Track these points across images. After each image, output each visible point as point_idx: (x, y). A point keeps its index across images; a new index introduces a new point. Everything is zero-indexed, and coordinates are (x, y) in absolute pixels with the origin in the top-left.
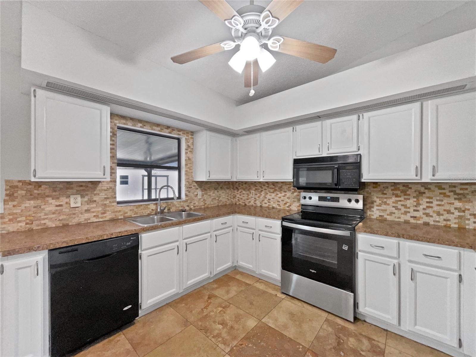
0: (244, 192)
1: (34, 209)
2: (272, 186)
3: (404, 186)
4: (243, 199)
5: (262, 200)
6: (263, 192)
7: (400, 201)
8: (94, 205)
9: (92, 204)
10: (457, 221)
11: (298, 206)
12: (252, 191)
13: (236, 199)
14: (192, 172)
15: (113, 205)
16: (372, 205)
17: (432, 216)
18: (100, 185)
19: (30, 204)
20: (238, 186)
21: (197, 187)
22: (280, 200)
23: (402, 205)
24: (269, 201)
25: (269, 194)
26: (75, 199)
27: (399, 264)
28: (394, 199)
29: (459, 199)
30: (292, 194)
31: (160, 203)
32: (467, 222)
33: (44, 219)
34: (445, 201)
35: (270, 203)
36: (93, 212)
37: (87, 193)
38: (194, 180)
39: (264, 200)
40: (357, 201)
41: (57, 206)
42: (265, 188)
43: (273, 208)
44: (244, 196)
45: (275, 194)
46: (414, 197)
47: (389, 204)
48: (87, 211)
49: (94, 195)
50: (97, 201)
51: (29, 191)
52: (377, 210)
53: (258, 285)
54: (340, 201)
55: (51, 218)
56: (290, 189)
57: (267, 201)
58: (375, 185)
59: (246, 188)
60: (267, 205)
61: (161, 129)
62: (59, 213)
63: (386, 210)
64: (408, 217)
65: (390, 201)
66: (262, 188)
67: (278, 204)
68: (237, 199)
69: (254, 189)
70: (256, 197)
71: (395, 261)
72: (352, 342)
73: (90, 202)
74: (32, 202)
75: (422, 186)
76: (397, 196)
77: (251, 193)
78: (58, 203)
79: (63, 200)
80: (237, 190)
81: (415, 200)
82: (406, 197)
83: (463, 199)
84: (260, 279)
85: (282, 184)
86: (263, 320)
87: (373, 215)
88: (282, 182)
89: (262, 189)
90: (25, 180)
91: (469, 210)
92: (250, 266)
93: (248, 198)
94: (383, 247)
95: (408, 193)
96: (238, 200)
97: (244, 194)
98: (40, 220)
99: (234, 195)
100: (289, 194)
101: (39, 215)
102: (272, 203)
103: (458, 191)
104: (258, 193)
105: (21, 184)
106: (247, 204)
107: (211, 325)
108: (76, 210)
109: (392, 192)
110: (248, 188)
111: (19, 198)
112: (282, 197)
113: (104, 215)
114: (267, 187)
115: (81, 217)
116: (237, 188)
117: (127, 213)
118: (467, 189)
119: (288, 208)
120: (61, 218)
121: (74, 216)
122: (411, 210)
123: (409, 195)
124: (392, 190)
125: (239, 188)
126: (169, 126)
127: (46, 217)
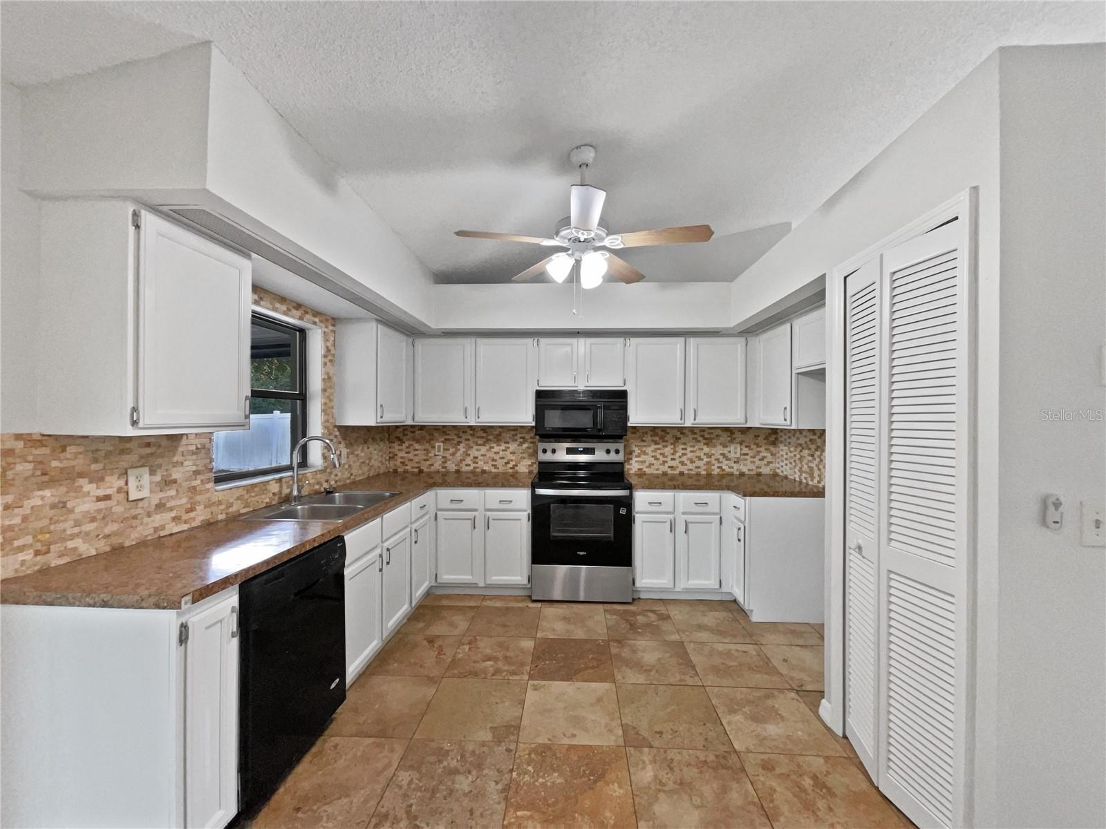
0: (417, 446)
1: (53, 511)
2: (481, 434)
3: (662, 431)
4: (414, 461)
5: (461, 460)
6: (462, 445)
7: (659, 449)
8: (173, 492)
9: (169, 490)
10: (705, 467)
11: (529, 466)
12: (437, 444)
13: (397, 460)
14: (333, 407)
15: (208, 489)
16: (630, 456)
17: (686, 465)
18: (184, 441)
19: (42, 498)
20: (401, 435)
21: (340, 438)
22: (496, 457)
23: (661, 454)
24: (475, 460)
25: (475, 447)
26: (138, 478)
27: (675, 519)
28: (653, 447)
29: (707, 444)
30: (518, 445)
31: (298, 475)
32: (713, 467)
33: (73, 537)
34: (696, 447)
35: (477, 463)
36: (171, 509)
37: (160, 461)
38: (337, 424)
39: (464, 460)
40: (617, 452)
41: (99, 499)
42: (464, 436)
43: (484, 472)
44: (416, 455)
45: (488, 448)
46: (672, 444)
47: (647, 454)
48: (160, 507)
49: (174, 467)
50: (179, 481)
51: (41, 463)
52: (636, 461)
53: (488, 603)
54: (596, 453)
55: (87, 534)
56: (516, 438)
57: (471, 460)
58: (634, 430)
59: (423, 438)
60: (471, 468)
61: (289, 310)
62: (104, 518)
63: (645, 462)
64: (665, 468)
65: (649, 450)
66: (461, 437)
67: (492, 465)
68: (399, 460)
69: (443, 439)
70: (447, 454)
71: (671, 516)
72: (641, 619)
73: (166, 484)
74: (47, 493)
75: (678, 431)
76: (656, 443)
77: (434, 447)
78: (101, 493)
79: (113, 483)
80: (399, 443)
81: (672, 447)
82: (664, 444)
83: (710, 444)
84: (485, 596)
85: (501, 430)
86: (539, 636)
87: (631, 469)
88: (500, 427)
89: (459, 440)
90: (30, 432)
91: (714, 455)
92: (466, 578)
93: (428, 458)
94: (660, 503)
95: (666, 439)
96: (401, 462)
97: (417, 450)
98: (64, 540)
99: (390, 453)
100: (513, 446)
101: (61, 526)
102: (481, 463)
103: (707, 436)
104: (450, 447)
105: (20, 444)
106: (425, 470)
107: (474, 667)
108: (137, 508)
109: (650, 439)
110: (428, 437)
111: (17, 483)
112: (501, 453)
113: (192, 515)
114: (471, 435)
115: (147, 524)
116: (398, 438)
117: (231, 505)
118: (712, 433)
119: (511, 471)
120: (107, 531)
121: (134, 523)
122: (669, 459)
123: (667, 441)
124: (651, 436)
125: (405, 438)
126: (300, 303)
127: (76, 530)
